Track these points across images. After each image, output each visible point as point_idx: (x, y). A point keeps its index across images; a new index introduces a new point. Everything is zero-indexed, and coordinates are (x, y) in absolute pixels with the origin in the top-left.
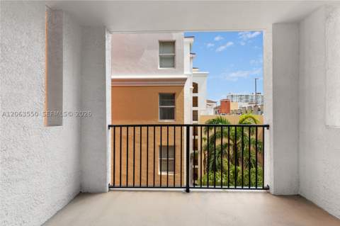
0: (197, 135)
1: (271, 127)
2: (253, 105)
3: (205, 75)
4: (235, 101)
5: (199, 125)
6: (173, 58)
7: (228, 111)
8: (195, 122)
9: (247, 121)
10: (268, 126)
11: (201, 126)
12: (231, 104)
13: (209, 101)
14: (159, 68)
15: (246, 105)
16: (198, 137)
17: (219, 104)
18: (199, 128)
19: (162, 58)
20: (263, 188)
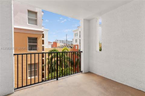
0: (44, 57)
2: (65, 45)
3: (47, 31)
4: (58, 42)
5: (44, 53)
6: (36, 20)
7: (56, 46)
8: (43, 52)
9: (65, 50)
10: (82, 52)
11: (45, 53)
12: (57, 44)
13: (49, 42)
14: (28, 24)
15: (63, 44)
16: (44, 58)
17: (52, 44)
18: (45, 54)
19: (29, 19)
20: (81, 72)
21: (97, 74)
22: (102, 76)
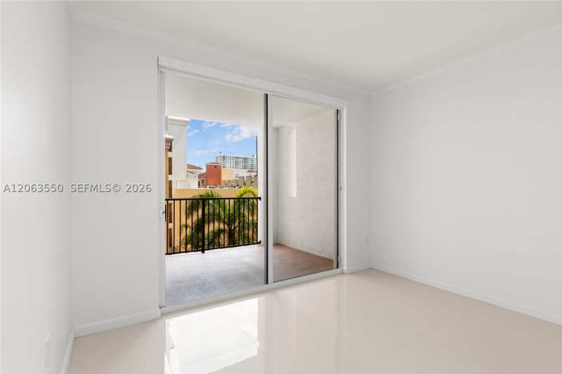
1: (262, 199)
2: (253, 174)
4: (228, 165)
7: (218, 181)
9: (246, 196)
10: (260, 198)
12: (223, 171)
13: (190, 167)
15: (244, 173)
17: (204, 171)
20: (258, 243)
21: (291, 246)
22: (295, 249)
